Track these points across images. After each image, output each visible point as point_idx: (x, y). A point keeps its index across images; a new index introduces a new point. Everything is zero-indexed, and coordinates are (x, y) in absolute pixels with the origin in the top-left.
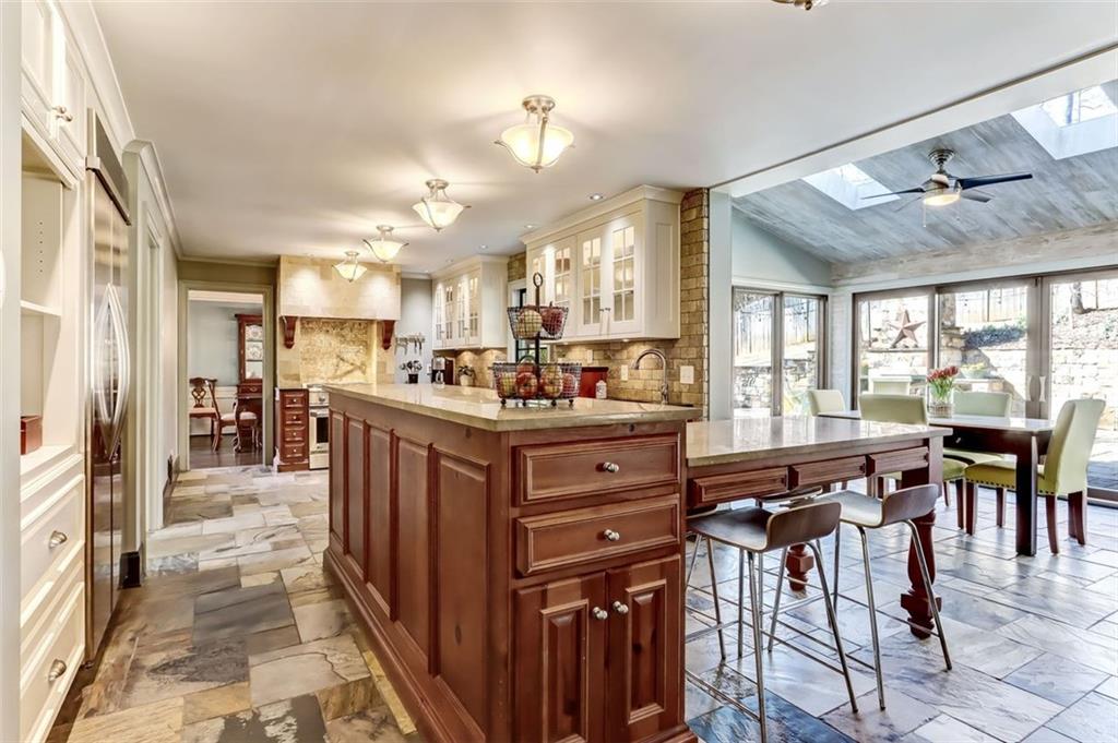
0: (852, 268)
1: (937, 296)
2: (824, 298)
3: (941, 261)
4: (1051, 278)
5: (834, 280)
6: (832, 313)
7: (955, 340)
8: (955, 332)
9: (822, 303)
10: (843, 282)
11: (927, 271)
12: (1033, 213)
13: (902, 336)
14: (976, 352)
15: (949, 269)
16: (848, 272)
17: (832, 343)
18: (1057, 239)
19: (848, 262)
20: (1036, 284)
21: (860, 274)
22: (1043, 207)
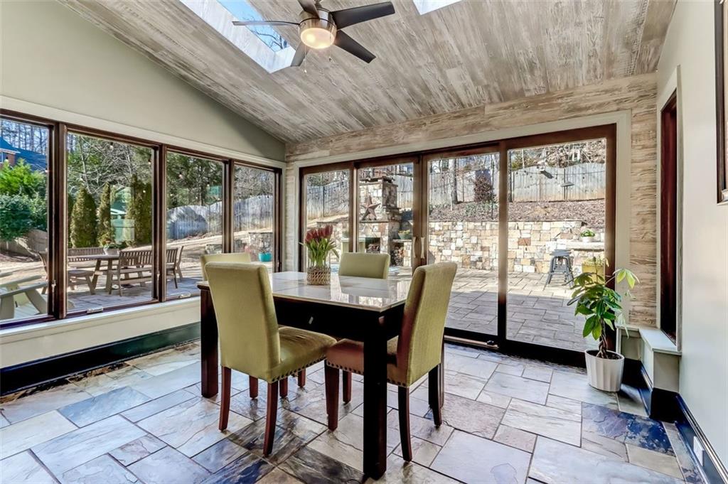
0: (299, 147)
1: (355, 171)
2: (278, 171)
3: (357, 140)
4: (430, 156)
5: (287, 157)
6: (286, 184)
7: (396, 216)
8: (397, 211)
9: (277, 175)
10: (292, 158)
11: (348, 149)
12: (412, 92)
13: (368, 213)
14: (407, 224)
15: (362, 147)
16: (296, 149)
17: (286, 211)
18: (431, 123)
19: (297, 142)
20: (419, 163)
21: (305, 151)
22: (419, 86)
